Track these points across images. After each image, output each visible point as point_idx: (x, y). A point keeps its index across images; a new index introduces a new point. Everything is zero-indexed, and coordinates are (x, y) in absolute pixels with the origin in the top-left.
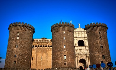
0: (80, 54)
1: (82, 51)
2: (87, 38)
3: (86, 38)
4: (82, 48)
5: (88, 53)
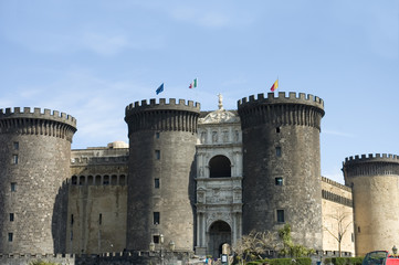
0: (214, 206)
1: (222, 195)
2: (240, 150)
3: (235, 150)
4: (223, 183)
5: (239, 201)
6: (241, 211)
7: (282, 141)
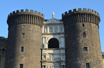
5: (64, 60)
6: (65, 64)
7: (86, 30)
